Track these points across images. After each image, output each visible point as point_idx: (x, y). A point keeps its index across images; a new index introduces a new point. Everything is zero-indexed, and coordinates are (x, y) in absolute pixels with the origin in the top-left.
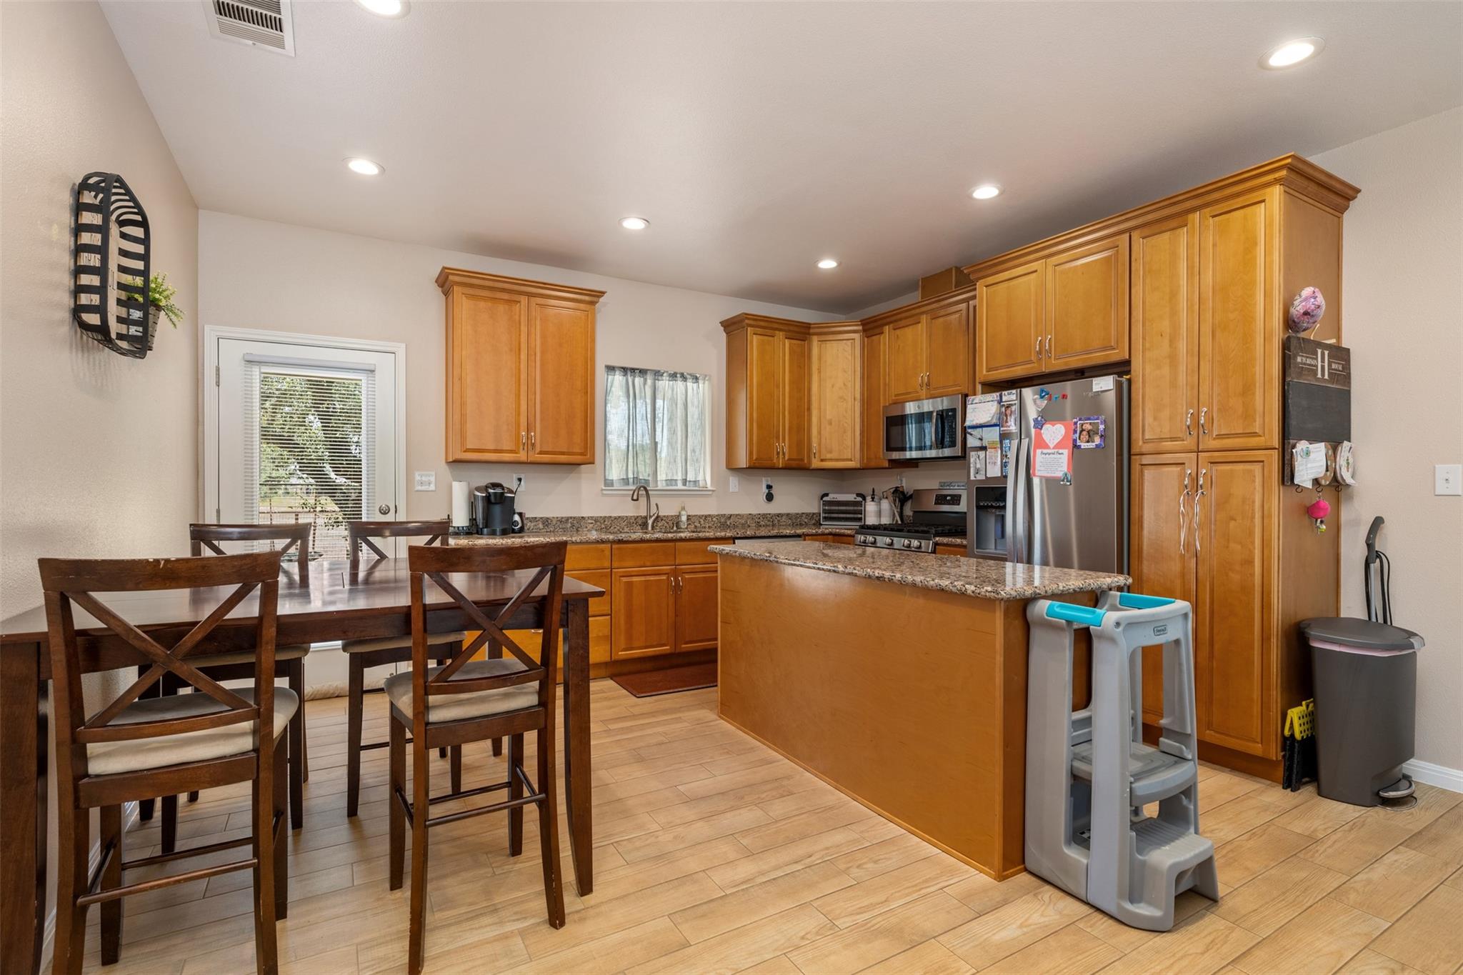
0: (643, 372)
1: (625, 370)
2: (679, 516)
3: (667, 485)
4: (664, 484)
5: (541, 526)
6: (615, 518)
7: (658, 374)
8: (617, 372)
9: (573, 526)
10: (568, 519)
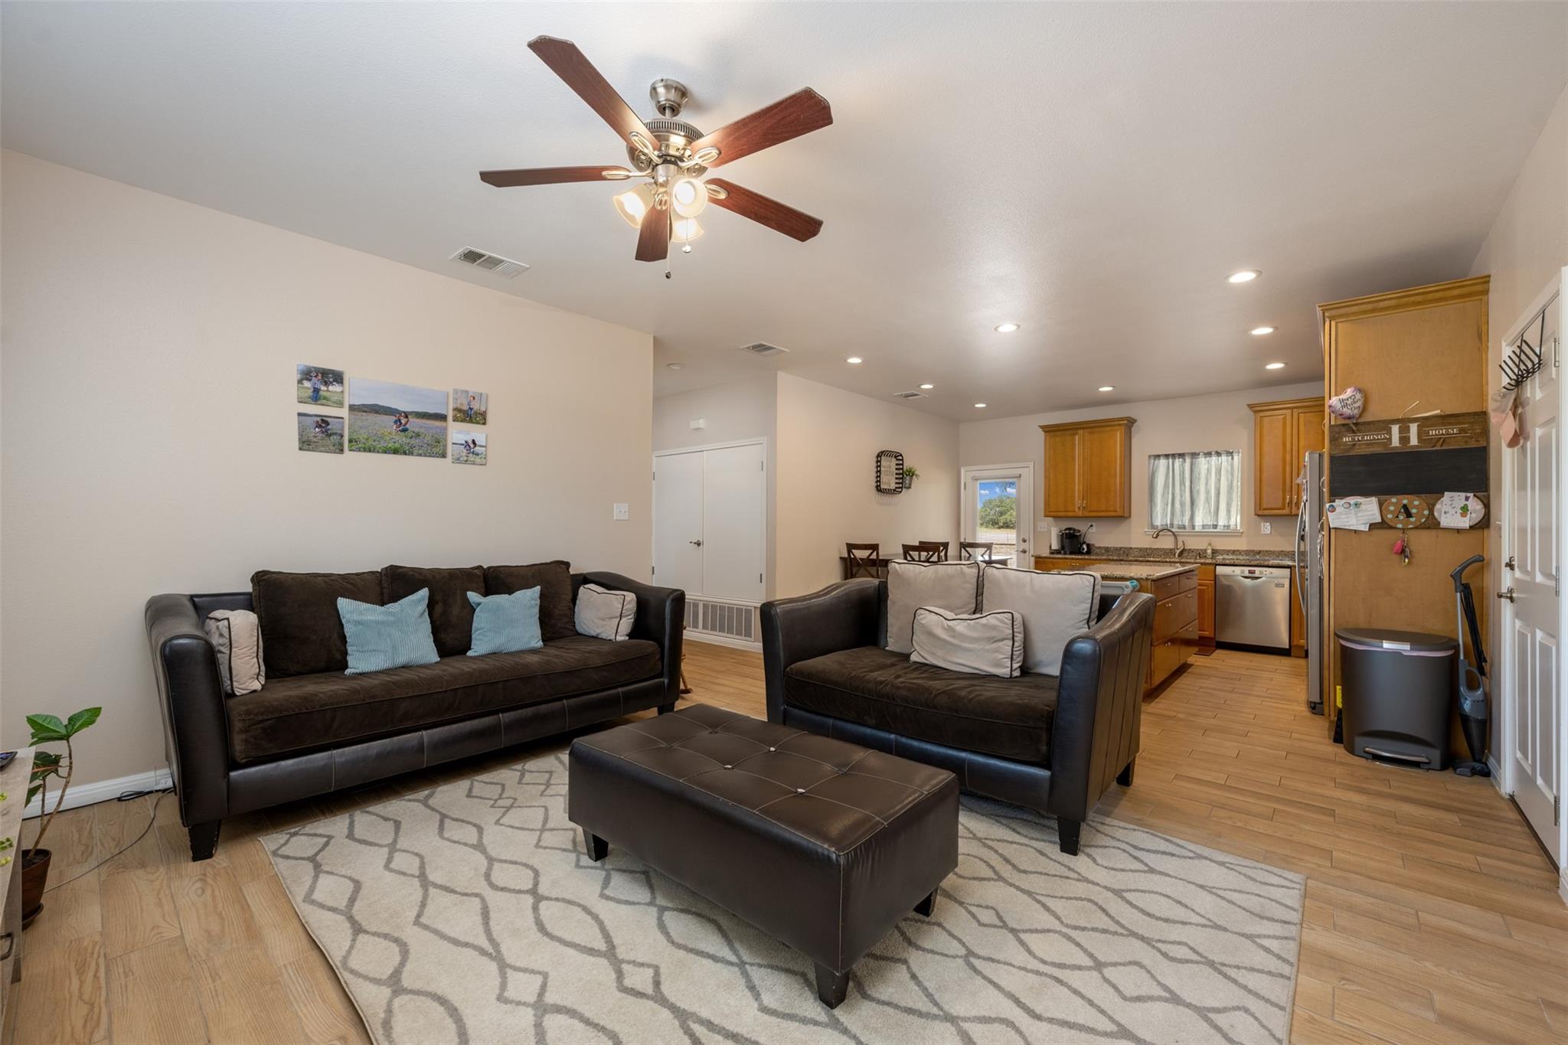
0: (1182, 456)
1: (1167, 456)
2: (1206, 550)
3: (1203, 528)
4: (1201, 528)
5: (1104, 551)
6: (1155, 549)
7: (1194, 455)
8: (1162, 458)
9: (1124, 552)
10: (1121, 548)
